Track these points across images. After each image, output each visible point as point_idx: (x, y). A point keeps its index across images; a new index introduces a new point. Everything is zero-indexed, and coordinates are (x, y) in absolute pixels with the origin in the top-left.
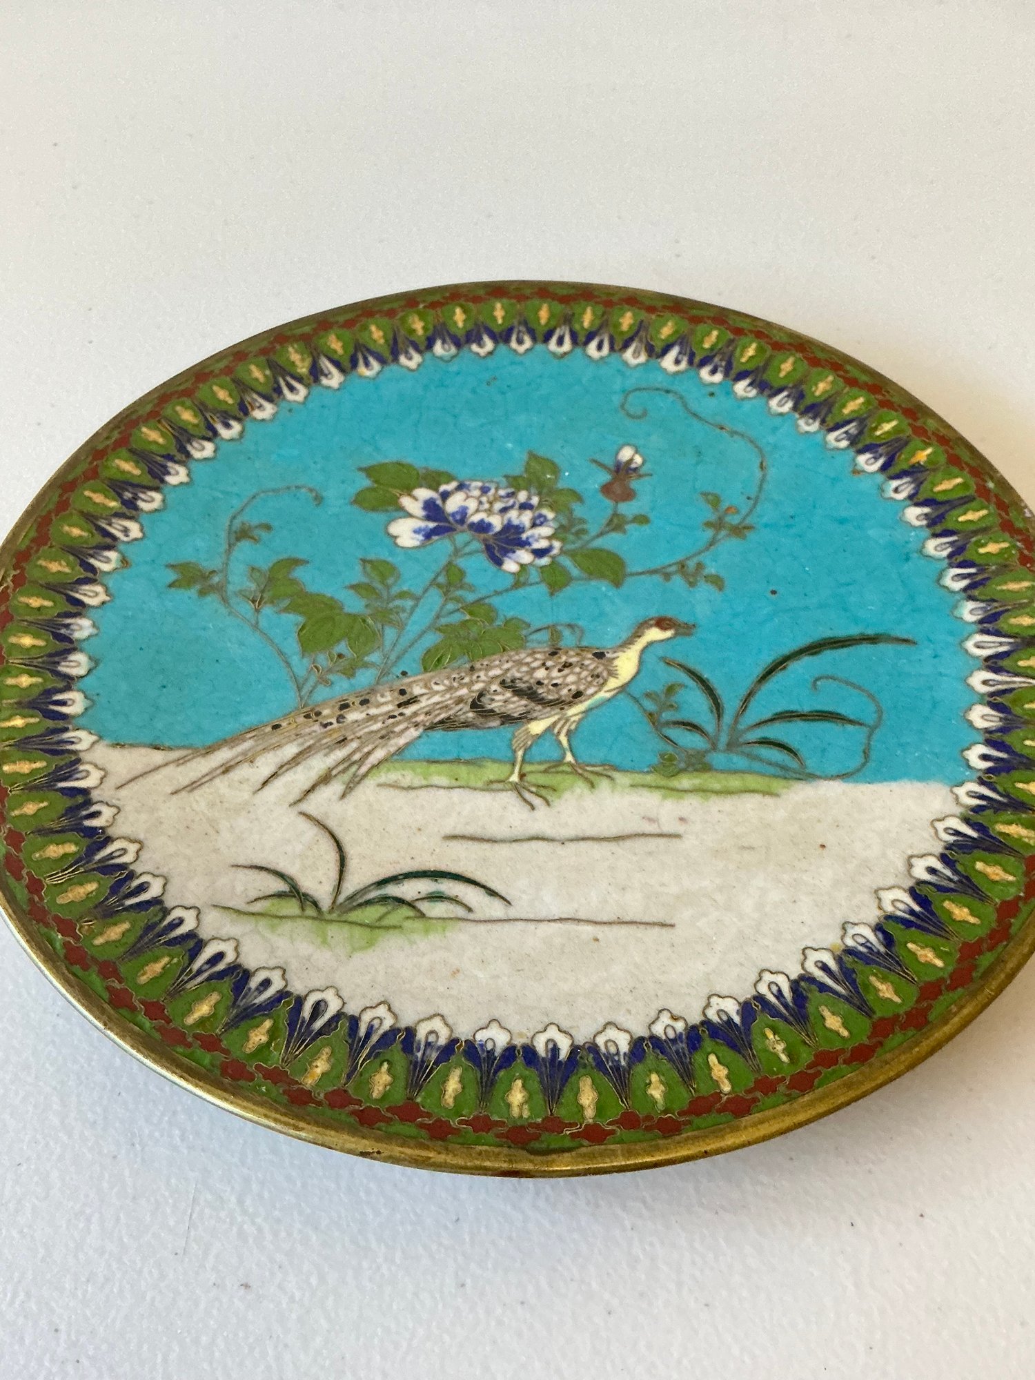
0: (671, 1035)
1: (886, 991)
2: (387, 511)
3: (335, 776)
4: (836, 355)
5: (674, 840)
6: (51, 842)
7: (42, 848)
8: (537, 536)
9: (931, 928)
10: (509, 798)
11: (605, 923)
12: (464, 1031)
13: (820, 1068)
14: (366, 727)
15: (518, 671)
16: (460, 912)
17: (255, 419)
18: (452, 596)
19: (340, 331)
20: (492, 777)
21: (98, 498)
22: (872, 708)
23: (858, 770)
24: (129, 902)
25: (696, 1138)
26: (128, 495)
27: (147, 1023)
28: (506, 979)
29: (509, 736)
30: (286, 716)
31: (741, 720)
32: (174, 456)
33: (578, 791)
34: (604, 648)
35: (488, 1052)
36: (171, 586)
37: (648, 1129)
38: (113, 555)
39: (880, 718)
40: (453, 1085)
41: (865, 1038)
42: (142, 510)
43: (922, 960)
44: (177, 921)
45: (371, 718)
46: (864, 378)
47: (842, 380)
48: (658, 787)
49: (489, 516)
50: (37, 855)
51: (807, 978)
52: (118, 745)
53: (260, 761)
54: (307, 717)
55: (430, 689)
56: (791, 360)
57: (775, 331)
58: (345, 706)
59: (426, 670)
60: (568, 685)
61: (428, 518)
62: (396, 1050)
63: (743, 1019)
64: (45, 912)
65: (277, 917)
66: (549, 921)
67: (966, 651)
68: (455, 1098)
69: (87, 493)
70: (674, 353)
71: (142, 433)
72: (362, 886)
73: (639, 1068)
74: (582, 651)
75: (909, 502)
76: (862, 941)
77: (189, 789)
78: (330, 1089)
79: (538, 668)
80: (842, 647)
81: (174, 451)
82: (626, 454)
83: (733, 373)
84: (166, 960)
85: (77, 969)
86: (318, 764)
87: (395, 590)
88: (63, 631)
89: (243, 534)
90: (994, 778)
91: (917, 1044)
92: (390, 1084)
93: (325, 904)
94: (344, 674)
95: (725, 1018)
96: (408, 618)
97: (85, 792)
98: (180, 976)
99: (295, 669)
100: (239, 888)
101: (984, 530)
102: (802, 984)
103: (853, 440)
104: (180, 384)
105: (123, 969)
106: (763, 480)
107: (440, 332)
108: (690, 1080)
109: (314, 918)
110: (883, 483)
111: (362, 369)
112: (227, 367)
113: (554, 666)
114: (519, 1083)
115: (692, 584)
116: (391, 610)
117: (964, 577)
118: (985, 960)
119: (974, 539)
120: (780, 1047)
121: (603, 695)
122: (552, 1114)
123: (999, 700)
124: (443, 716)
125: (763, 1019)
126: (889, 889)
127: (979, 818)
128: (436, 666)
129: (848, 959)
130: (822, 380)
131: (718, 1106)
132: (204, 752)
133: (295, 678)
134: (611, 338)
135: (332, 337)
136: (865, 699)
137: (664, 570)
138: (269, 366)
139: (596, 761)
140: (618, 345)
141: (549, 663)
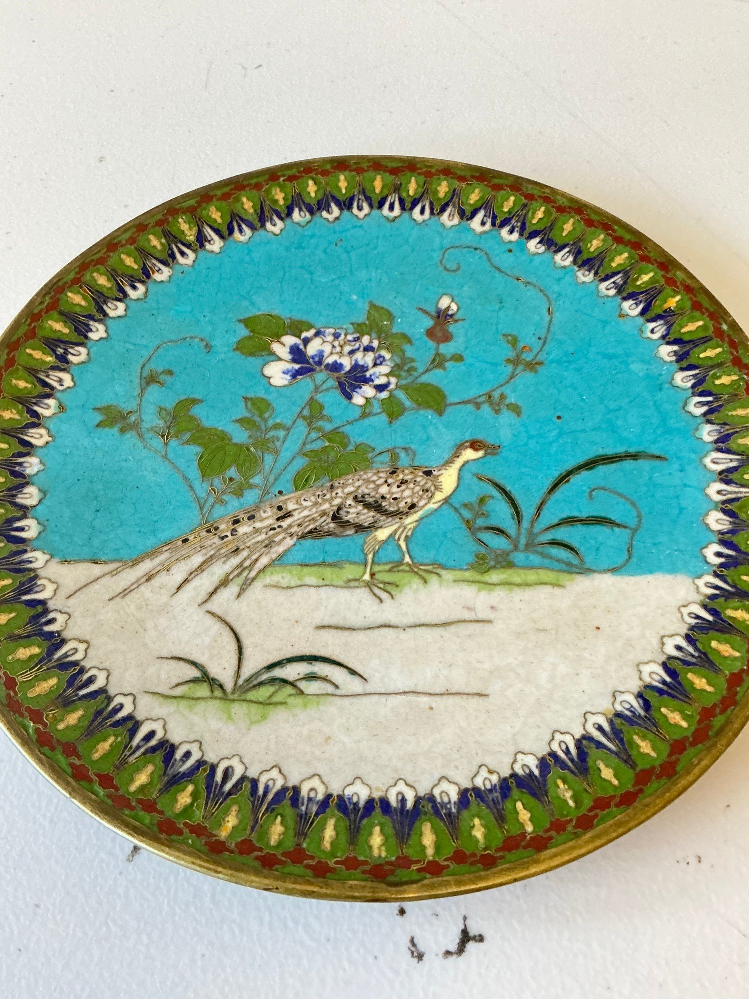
0: (489, 786)
1: (645, 747)
2: (261, 356)
3: (232, 580)
4: (607, 217)
5: (486, 625)
6: (20, 646)
7: (13, 652)
8: (378, 373)
9: (678, 695)
10: (363, 594)
11: (437, 694)
12: (336, 790)
13: (598, 811)
14: (253, 538)
15: (367, 488)
16: (330, 689)
17: (155, 281)
18: (314, 426)
19: (218, 203)
20: (351, 577)
21: (37, 354)
22: (635, 514)
23: (624, 566)
24: (82, 692)
25: (508, 869)
26: (60, 351)
27: (101, 792)
28: (365, 742)
29: (362, 542)
30: (192, 532)
31: (535, 524)
32: (94, 315)
33: (415, 586)
34: (431, 467)
35: (355, 804)
36: (98, 426)
37: (473, 864)
38: (51, 402)
39: (640, 521)
40: (329, 833)
41: (630, 786)
42: (72, 362)
43: (672, 722)
44: (119, 706)
45: (257, 531)
46: (628, 237)
47: (611, 238)
48: (473, 582)
49: (340, 357)
50: (10, 658)
51: (587, 737)
52: (65, 561)
53: (174, 570)
54: (208, 531)
55: (300, 504)
56: (572, 221)
57: (559, 197)
58: (236, 522)
59: (297, 489)
60: (405, 498)
61: (294, 361)
62: (286, 805)
63: (541, 772)
64: (20, 705)
65: (193, 699)
66: (396, 694)
67: (705, 466)
68: (332, 843)
69: (28, 351)
70: (480, 215)
71: (68, 297)
72: (255, 670)
73: (465, 814)
74: (415, 469)
75: (662, 342)
76: (628, 706)
77: (122, 595)
78: (239, 840)
79: (382, 485)
80: (612, 462)
81: (94, 312)
82: (444, 302)
83: (526, 233)
84: (112, 739)
85: (46, 749)
86: (219, 570)
87: (271, 423)
88: (17, 469)
89: (151, 379)
90: (725, 572)
91: (668, 790)
92: (284, 834)
93: (229, 686)
94: (236, 495)
95: (527, 771)
96: (282, 446)
97: (43, 602)
98: (123, 752)
99: (197, 492)
100: (164, 676)
101: (720, 365)
102: (584, 742)
103: (620, 289)
104: (95, 254)
105: (80, 749)
106: (550, 323)
107: (296, 202)
108: (503, 822)
109: (221, 699)
110: (643, 325)
111: (237, 234)
112: (131, 238)
113: (394, 483)
114: (378, 829)
115: (497, 412)
116: (268, 439)
117: (703, 404)
118: (718, 721)
119: (711, 373)
120: (568, 795)
121: (432, 506)
122: (403, 854)
123: (730, 507)
124: (311, 527)
125: (555, 771)
126: (647, 663)
127: (712, 605)
128: (304, 485)
129: (618, 721)
130: (595, 239)
131: (523, 843)
132: (130, 564)
133: (198, 499)
134: (431, 203)
135: (213, 208)
136: (629, 506)
137: (476, 400)
138: (164, 235)
139: (426, 561)
140: (437, 210)
141: (390, 481)
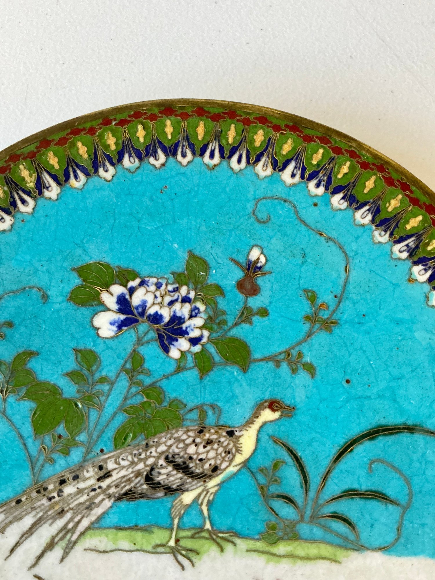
2: (92, 306)
3: (57, 543)
4: (406, 177)
8: (192, 326)
10: (168, 559)
14: (77, 499)
15: (177, 447)
18: (135, 381)
19: (56, 148)
20: (158, 542)
22: (406, 491)
23: (393, 544)
29: (170, 506)
30: (24, 492)
31: (320, 495)
33: (212, 553)
34: (234, 427)
39: (410, 499)
45: (80, 491)
47: (408, 199)
48: (263, 552)
49: (161, 307)
53: (9, 531)
54: (38, 492)
55: (119, 464)
56: (373, 178)
57: (364, 152)
58: (63, 482)
59: (116, 448)
60: (209, 460)
61: (120, 311)
70: (291, 167)
74: (220, 429)
79: (190, 444)
80: (391, 434)
82: (255, 254)
83: (332, 187)
86: (46, 533)
87: (97, 376)
94: (63, 453)
96: (105, 401)
99: (30, 451)
103: (412, 253)
106: (346, 281)
107: (126, 147)
110: (429, 292)
111: (72, 180)
113: (201, 443)
115: (294, 371)
116: (94, 394)
121: (233, 469)
124: (127, 487)
128: (123, 444)
130: (394, 198)
133: (30, 457)
134: (248, 152)
135: (51, 154)
136: (402, 482)
137: (277, 358)
138: (7, 182)
139: (224, 528)
140: (253, 159)
141: (198, 440)
